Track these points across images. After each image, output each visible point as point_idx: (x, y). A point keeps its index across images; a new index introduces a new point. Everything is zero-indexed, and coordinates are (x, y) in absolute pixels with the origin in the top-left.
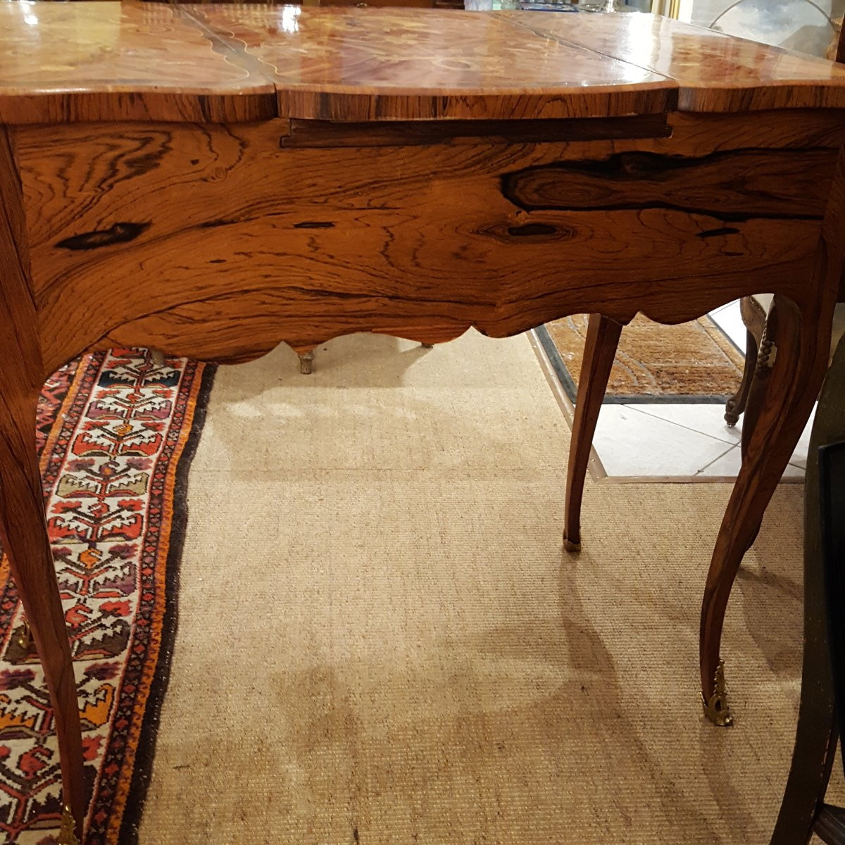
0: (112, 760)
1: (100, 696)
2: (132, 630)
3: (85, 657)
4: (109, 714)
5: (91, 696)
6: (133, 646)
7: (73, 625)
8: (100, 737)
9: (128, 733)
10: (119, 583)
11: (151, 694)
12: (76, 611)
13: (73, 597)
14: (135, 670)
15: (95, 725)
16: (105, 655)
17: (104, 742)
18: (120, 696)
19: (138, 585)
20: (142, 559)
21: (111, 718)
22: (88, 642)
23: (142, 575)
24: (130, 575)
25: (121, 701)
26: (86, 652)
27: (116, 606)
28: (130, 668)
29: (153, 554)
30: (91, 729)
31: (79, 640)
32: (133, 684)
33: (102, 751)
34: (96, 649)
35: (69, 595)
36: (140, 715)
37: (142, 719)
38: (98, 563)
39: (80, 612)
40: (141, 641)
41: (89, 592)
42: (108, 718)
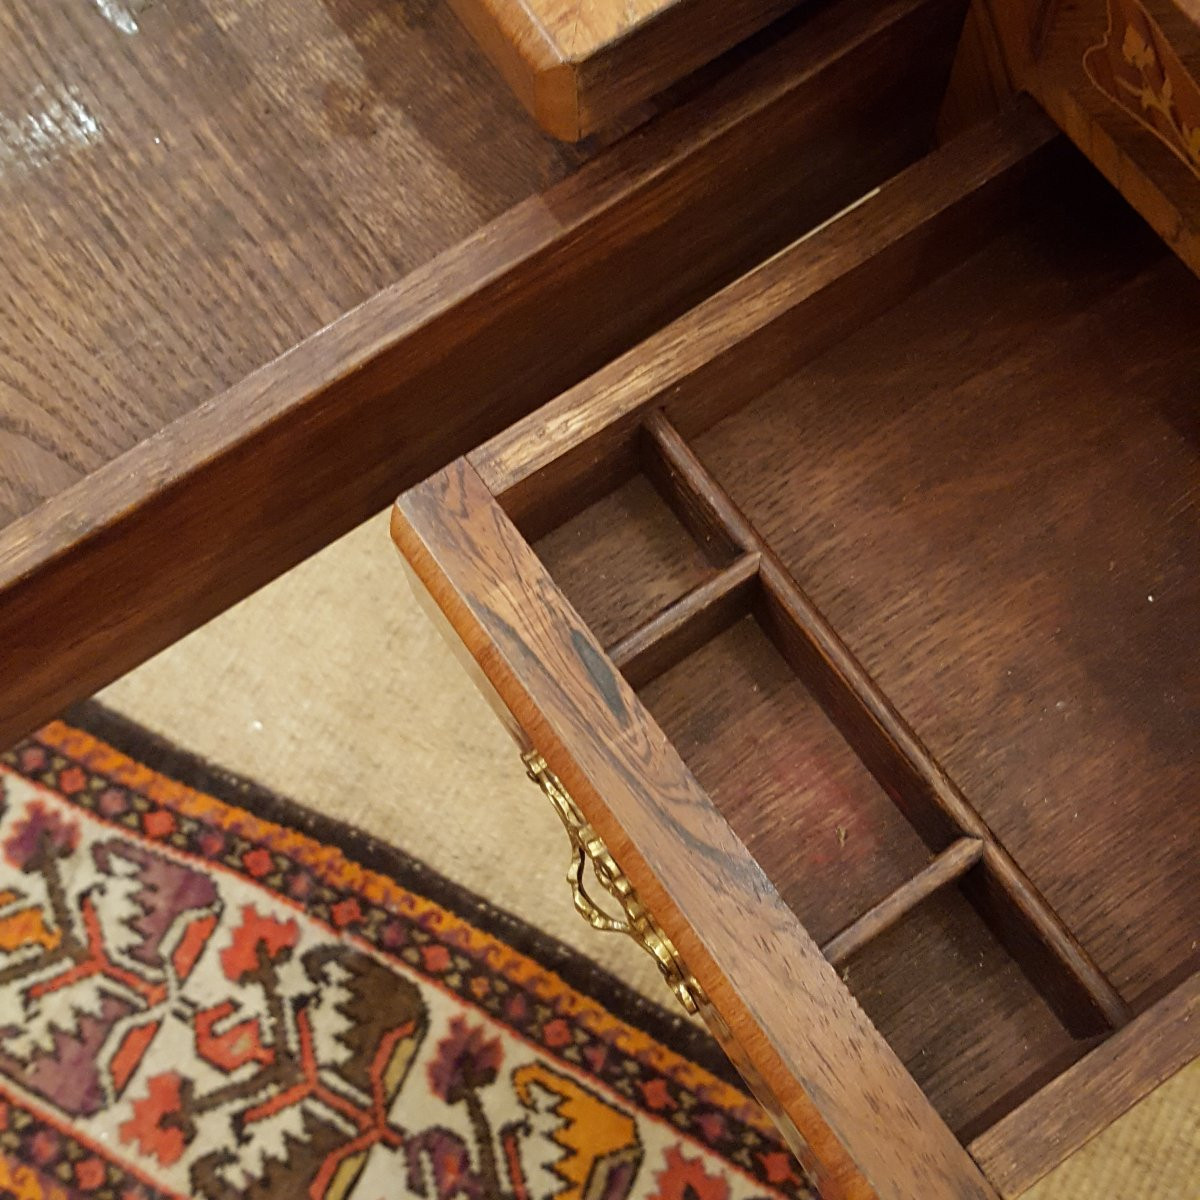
0: (752, 1156)
1: (544, 1100)
2: (359, 946)
3: (392, 1078)
4: (615, 1108)
5: (534, 1120)
6: (421, 968)
7: (258, 1061)
8: (673, 1155)
9: (690, 1093)
10: (160, 902)
11: (597, 997)
12: (214, 1035)
13: (159, 1024)
14: (504, 999)
15: (629, 1147)
16: (411, 1036)
17: (691, 1150)
18: (571, 1062)
19: (199, 865)
20: (98, 813)
21: (630, 1108)
22: (342, 1054)
23: (166, 840)
24: (144, 867)
25: (586, 1066)
26: (376, 1071)
27: (250, 944)
28: (493, 1004)
29: (97, 784)
30: (638, 1162)
31: (320, 1068)
32: (548, 1021)
33: (714, 1165)
34: (377, 1048)
35: (142, 1028)
36: (653, 1049)
37: (664, 1049)
38: (48, 915)
39: (222, 1027)
40: (412, 943)
41: (157, 983)
42: (624, 1114)
